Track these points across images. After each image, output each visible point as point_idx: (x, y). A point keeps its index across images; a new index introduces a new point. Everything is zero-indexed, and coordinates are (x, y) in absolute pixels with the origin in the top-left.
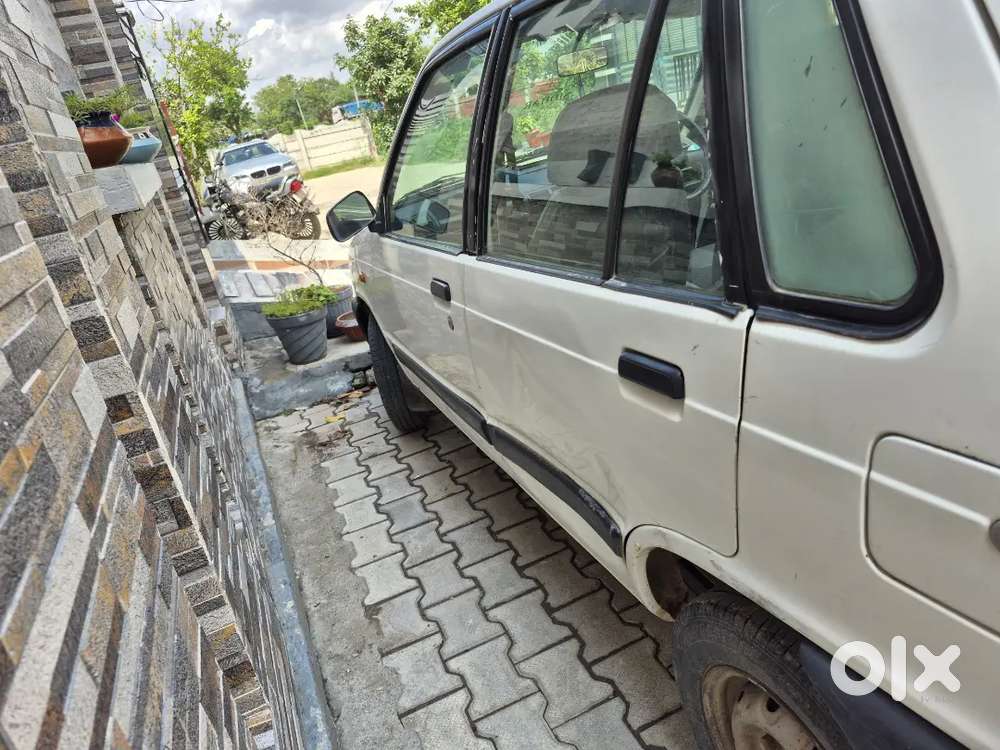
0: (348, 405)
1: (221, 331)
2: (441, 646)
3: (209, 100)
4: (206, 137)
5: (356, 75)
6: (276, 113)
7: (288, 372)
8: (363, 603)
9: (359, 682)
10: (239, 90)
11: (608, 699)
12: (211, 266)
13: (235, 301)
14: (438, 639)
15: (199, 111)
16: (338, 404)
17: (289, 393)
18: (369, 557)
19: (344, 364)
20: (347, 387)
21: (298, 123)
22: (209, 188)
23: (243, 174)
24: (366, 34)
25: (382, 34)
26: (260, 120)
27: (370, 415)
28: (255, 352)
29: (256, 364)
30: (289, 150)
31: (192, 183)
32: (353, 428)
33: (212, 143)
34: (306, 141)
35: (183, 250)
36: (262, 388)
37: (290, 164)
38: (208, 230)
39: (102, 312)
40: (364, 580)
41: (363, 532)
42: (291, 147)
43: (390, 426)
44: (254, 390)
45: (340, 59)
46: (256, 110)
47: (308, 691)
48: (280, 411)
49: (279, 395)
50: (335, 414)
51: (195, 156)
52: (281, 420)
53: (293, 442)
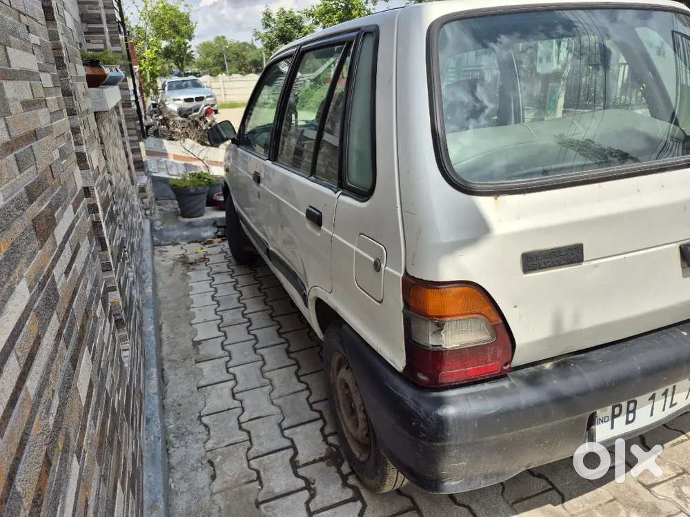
0: (211, 245)
1: (142, 190)
2: (228, 361)
3: (164, 44)
4: (158, 69)
5: (266, 46)
6: (210, 60)
7: (179, 221)
8: (193, 340)
9: (181, 372)
10: (187, 41)
11: (303, 390)
12: (143, 152)
13: (155, 175)
14: (227, 359)
15: (156, 52)
16: (205, 244)
17: (177, 233)
18: (202, 320)
19: (213, 221)
20: (213, 235)
21: (224, 70)
22: (153, 104)
23: (178, 98)
24: (277, 19)
25: (287, 21)
26: (198, 63)
27: (222, 252)
28: (161, 207)
29: (160, 214)
30: (213, 87)
31: (143, 99)
32: (210, 257)
33: (161, 74)
34: (225, 83)
35: (127, 138)
36: (162, 227)
37: (211, 96)
38: (147, 131)
39: (85, 151)
40: (196, 329)
41: (201, 308)
42: (214, 85)
43: (232, 259)
44: (156, 228)
45: (256, 33)
46: (197, 56)
47: (152, 361)
48: (171, 242)
49: (170, 233)
50: (202, 249)
51: (149, 81)
52: (169, 248)
53: (174, 260)
